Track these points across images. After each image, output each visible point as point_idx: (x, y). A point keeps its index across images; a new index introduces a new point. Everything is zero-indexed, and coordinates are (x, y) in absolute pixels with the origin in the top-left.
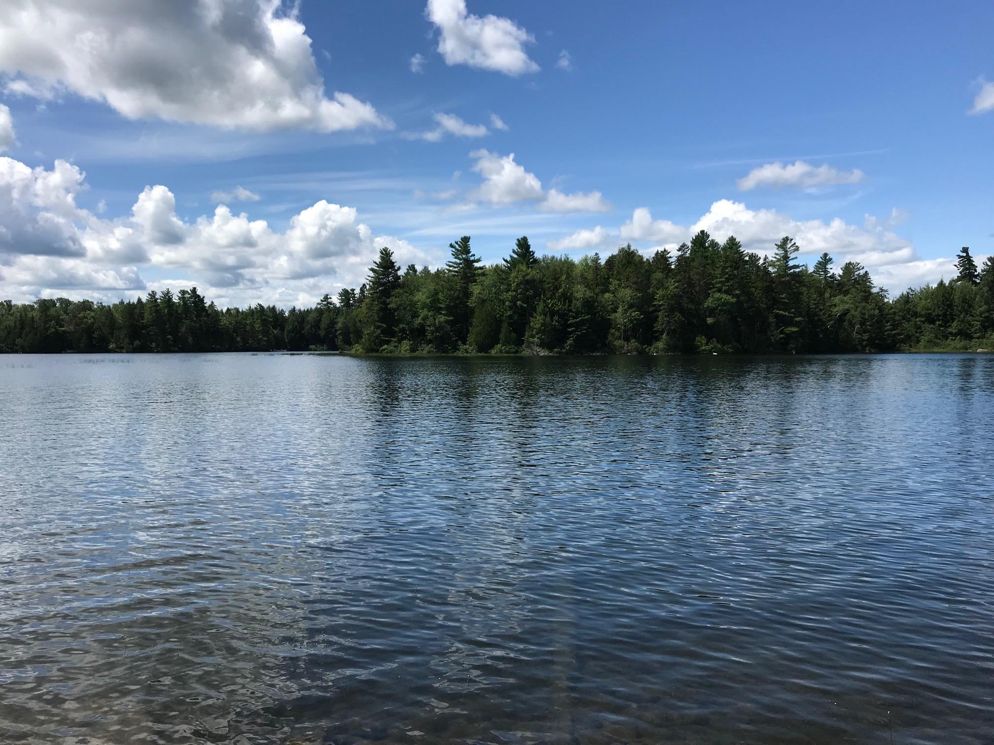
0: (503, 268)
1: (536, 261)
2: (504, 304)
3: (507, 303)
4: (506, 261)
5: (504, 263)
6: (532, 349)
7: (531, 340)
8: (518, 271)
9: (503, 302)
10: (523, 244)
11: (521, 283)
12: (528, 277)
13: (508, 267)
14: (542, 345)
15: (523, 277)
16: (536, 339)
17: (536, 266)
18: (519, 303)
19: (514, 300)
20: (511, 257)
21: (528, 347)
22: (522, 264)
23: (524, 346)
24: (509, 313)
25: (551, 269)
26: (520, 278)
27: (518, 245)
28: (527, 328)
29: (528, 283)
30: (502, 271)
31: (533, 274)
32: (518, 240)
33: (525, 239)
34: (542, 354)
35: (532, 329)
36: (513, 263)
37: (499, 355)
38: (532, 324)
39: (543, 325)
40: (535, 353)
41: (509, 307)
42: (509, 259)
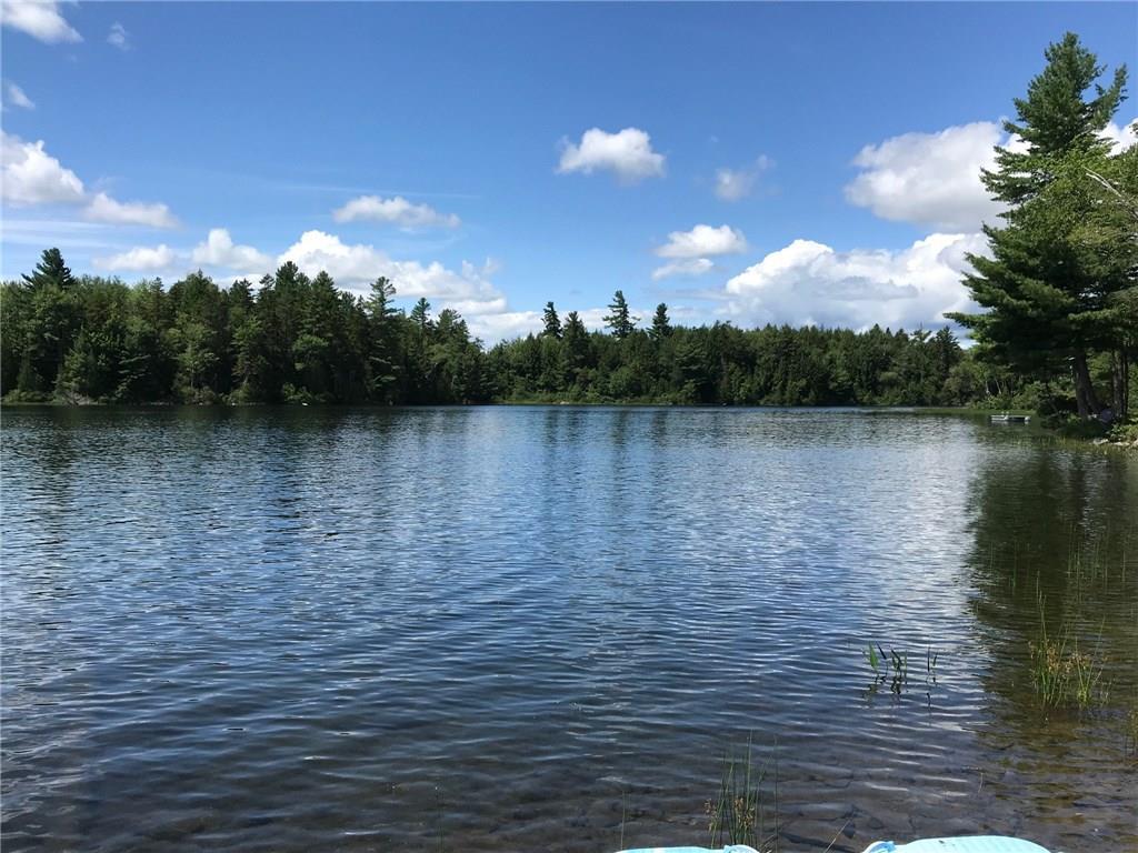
0: (23, 286)
1: (72, 281)
2: (23, 335)
3: (29, 335)
4: (27, 278)
5: (25, 281)
6: (67, 396)
7: (66, 384)
8: (45, 293)
9: (23, 332)
10: (54, 259)
11: (50, 309)
12: (61, 302)
13: (31, 287)
14: (82, 391)
15: (54, 300)
16: (73, 384)
17: (72, 287)
18: (47, 335)
19: (39, 331)
20: (35, 273)
21: (62, 393)
22: (52, 283)
23: (55, 392)
24: (31, 348)
25: (94, 294)
26: (49, 302)
27: (45, 259)
28: (60, 369)
29: (60, 310)
30: (20, 290)
31: (67, 297)
32: (45, 252)
33: (56, 252)
34: (81, 403)
35: (68, 370)
36: (38, 282)
37: (16, 403)
38: (67, 363)
39: (83, 365)
40: (72, 402)
41: (32, 339)
42: (31, 276)
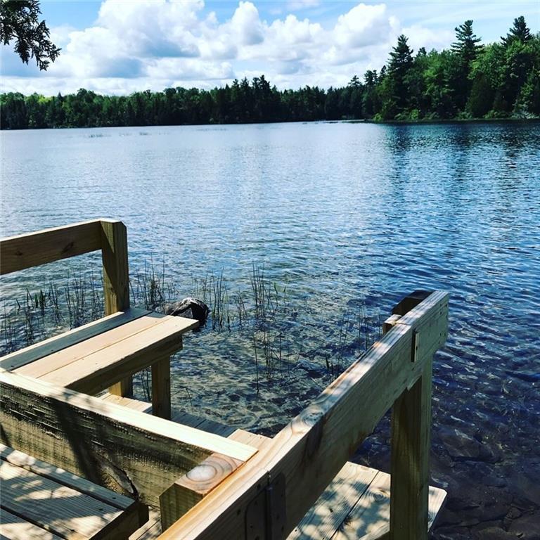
0: (501, 45)
1: (530, 37)
2: (498, 76)
3: (501, 75)
4: (503, 39)
5: (502, 41)
6: (521, 114)
7: (520, 105)
8: (513, 47)
9: (498, 74)
10: (520, 23)
11: (515, 57)
12: (522, 51)
13: (505, 44)
14: (530, 110)
15: (518, 52)
16: (524, 105)
17: (530, 41)
18: (511, 74)
19: (508, 71)
20: (508, 35)
21: (518, 112)
22: (518, 40)
23: (513, 111)
24: (502, 84)
26: (515, 53)
27: (515, 25)
28: (518, 96)
29: (521, 57)
30: (498, 47)
31: (527, 48)
32: (516, 20)
33: (522, 17)
34: (529, 117)
35: (522, 96)
36: (509, 41)
37: (491, 119)
38: (521, 93)
39: (532, 92)
40: (523, 117)
41: (503, 78)
42: (506, 37)
